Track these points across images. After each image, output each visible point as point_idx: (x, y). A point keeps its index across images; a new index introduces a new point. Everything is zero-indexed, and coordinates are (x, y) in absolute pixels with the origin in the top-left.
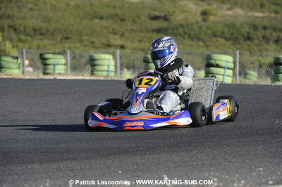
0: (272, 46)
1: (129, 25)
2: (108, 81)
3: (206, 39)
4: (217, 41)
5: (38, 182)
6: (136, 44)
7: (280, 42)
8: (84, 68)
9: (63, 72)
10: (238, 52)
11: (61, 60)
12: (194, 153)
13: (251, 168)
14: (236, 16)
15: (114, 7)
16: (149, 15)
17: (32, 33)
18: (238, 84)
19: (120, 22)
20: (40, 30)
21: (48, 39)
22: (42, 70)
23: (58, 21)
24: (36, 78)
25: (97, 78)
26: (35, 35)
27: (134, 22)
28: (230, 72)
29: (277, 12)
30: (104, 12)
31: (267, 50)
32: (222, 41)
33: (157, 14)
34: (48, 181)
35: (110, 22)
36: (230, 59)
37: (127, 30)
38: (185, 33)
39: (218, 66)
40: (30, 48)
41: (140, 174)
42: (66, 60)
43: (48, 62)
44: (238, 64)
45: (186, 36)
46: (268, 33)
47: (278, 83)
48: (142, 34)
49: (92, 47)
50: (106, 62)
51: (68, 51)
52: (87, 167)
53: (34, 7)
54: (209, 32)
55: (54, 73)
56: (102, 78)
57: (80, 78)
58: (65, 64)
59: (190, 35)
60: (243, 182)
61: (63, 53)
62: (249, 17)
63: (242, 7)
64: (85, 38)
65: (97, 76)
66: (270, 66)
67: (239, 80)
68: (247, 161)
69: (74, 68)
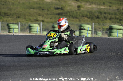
0: (108, 21)
1: (46, 12)
2: (37, 36)
3: (80, 18)
4: (84, 18)
5: (7, 79)
6: (49, 20)
7: (112, 19)
8: (26, 30)
9: (17, 32)
10: (93, 23)
11: (16, 26)
12: (75, 67)
13: (99, 74)
14: (92, 8)
15: (39, 4)
16: (55, 7)
17: (4, 15)
18: (94, 38)
19: (42, 10)
20: (7, 14)
21: (11, 18)
22: (8, 31)
23: (15, 10)
24: (5, 34)
25: (32, 35)
26: (5, 16)
27: (48, 10)
28: (90, 32)
29: (110, 6)
30: (35, 6)
31: (106, 23)
32: (86, 18)
33: (58, 7)
34: (11, 79)
35: (38, 10)
36: (90, 26)
37: (45, 14)
38: (70, 15)
39: (85, 29)
40: (3, 21)
41: (51, 76)
42: (19, 27)
43: (11, 27)
44: (93, 29)
45: (71, 17)
46: (106, 15)
47: (111, 37)
48: (52, 16)
49: (30, 21)
50: (36, 28)
51: (19, 23)
52: (28, 73)
53: (5, 4)
54: (81, 15)
55: (13, 32)
56: (34, 35)
57: (25, 34)
58: (18, 29)
59: (72, 16)
60: (96, 80)
61: (17, 24)
62: (98, 8)
63: (95, 4)
64: (27, 17)
65: (32, 33)
66: (107, 29)
67: (94, 36)
68: (98, 71)
69: (22, 30)
